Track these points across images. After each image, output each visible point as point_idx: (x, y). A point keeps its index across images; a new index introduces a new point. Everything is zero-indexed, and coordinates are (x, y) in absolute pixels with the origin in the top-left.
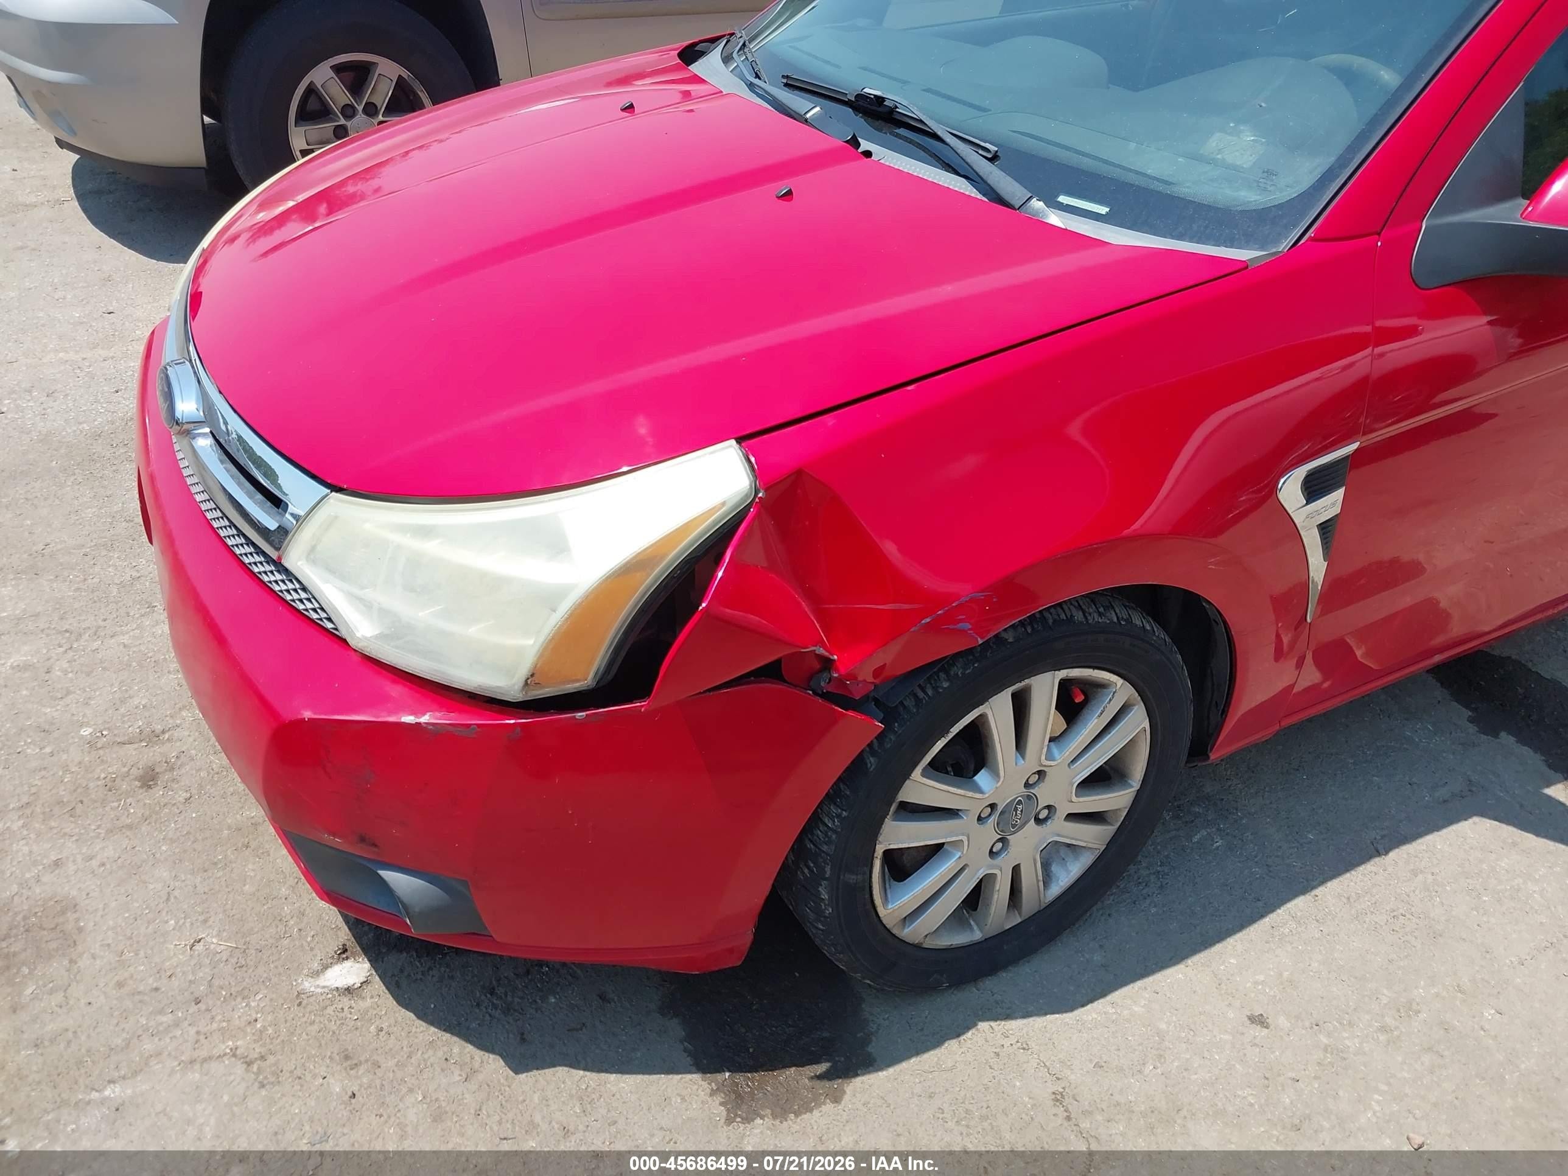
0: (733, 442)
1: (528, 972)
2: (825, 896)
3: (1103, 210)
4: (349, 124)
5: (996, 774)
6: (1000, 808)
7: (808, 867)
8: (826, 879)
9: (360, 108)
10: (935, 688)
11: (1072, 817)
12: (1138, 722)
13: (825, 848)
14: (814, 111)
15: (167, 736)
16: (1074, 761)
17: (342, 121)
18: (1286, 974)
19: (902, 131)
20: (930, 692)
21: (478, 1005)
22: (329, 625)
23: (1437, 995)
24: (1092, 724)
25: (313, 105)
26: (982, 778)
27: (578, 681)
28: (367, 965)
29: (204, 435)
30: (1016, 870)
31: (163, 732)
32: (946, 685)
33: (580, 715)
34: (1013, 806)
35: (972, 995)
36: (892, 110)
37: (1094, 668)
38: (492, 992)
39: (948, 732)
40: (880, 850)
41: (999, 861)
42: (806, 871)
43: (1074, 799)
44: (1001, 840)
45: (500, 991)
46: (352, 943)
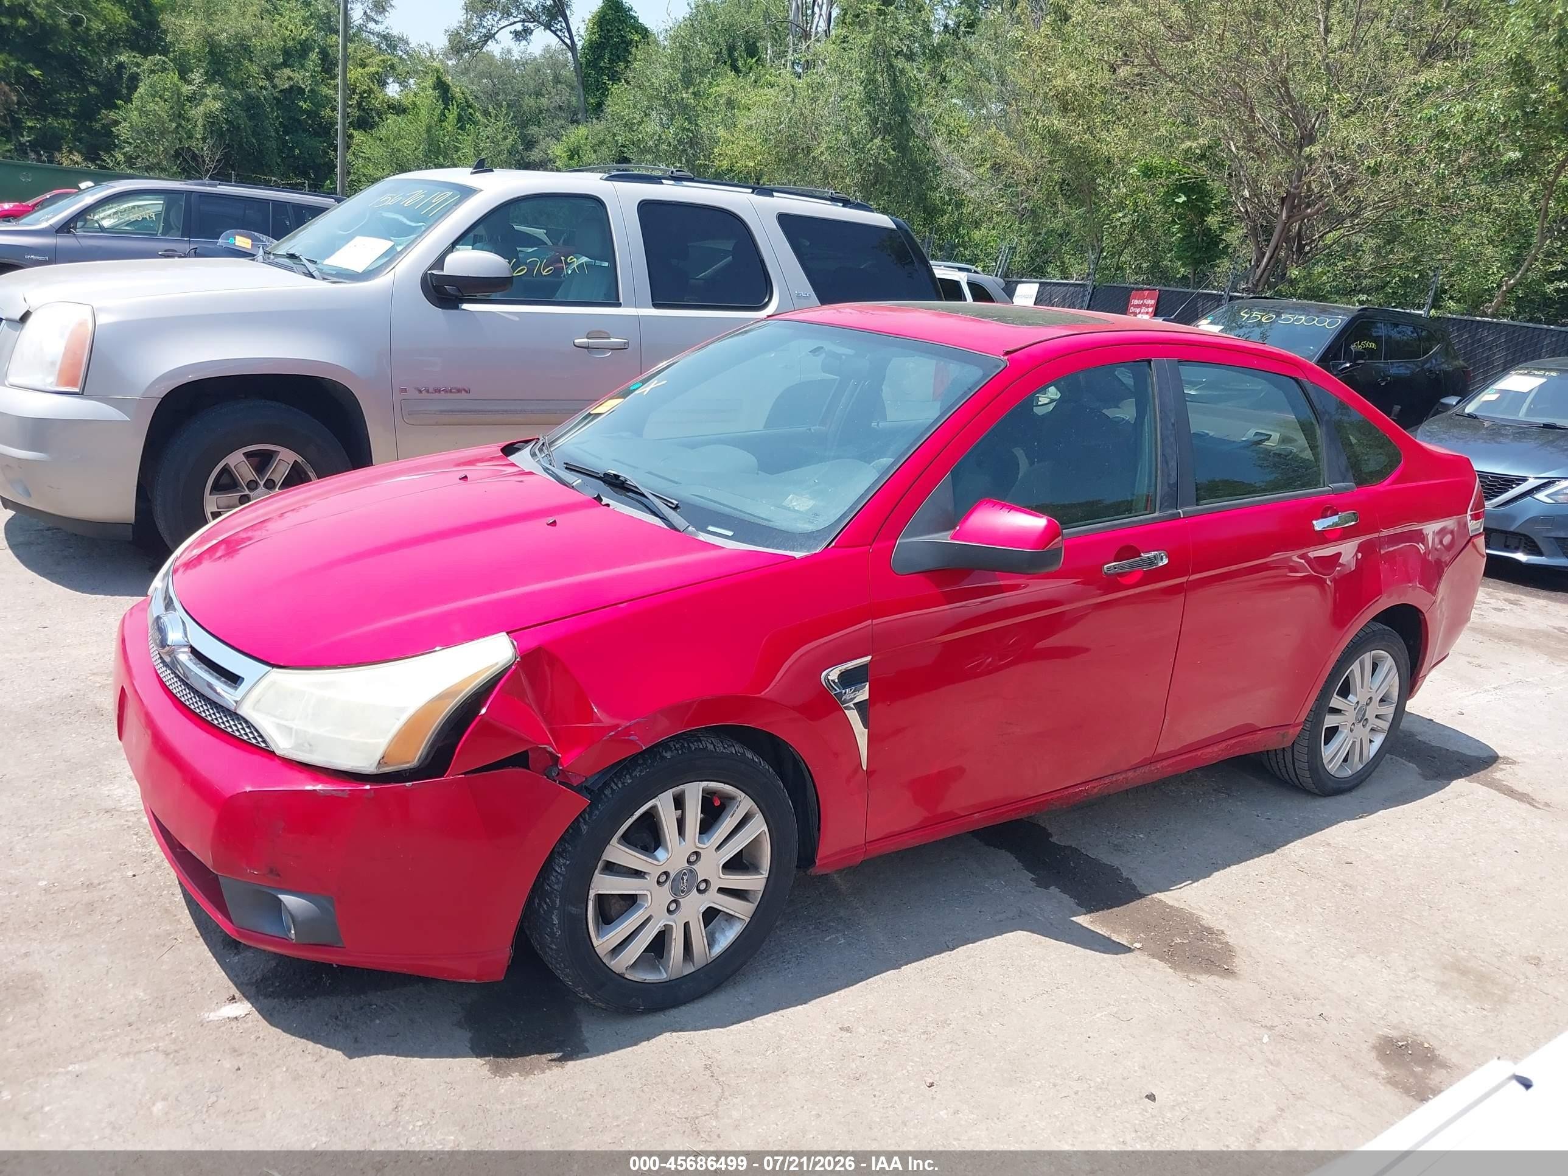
0: (504, 634)
1: (362, 1008)
2: (556, 922)
3: (730, 533)
4: (251, 494)
5: (667, 850)
6: (672, 876)
7: (546, 903)
8: (556, 909)
9: (262, 483)
10: (623, 783)
11: (721, 890)
12: (758, 827)
13: (556, 887)
14: (576, 480)
15: (102, 886)
16: (719, 848)
17: (247, 492)
18: (869, 1007)
19: (630, 494)
20: (620, 786)
21: (327, 1025)
22: (263, 745)
23: (965, 1016)
24: (728, 824)
25: (225, 480)
26: (660, 853)
27: (408, 762)
28: (250, 1005)
29: (184, 652)
30: (687, 925)
31: (99, 884)
32: (629, 781)
33: (408, 784)
34: (681, 875)
35: (661, 1018)
36: (624, 482)
37: (725, 783)
38: (337, 1018)
39: (632, 815)
40: (592, 894)
41: (673, 916)
42: (545, 906)
43: (722, 876)
44: (675, 901)
45: (342, 1018)
46: (238, 995)
